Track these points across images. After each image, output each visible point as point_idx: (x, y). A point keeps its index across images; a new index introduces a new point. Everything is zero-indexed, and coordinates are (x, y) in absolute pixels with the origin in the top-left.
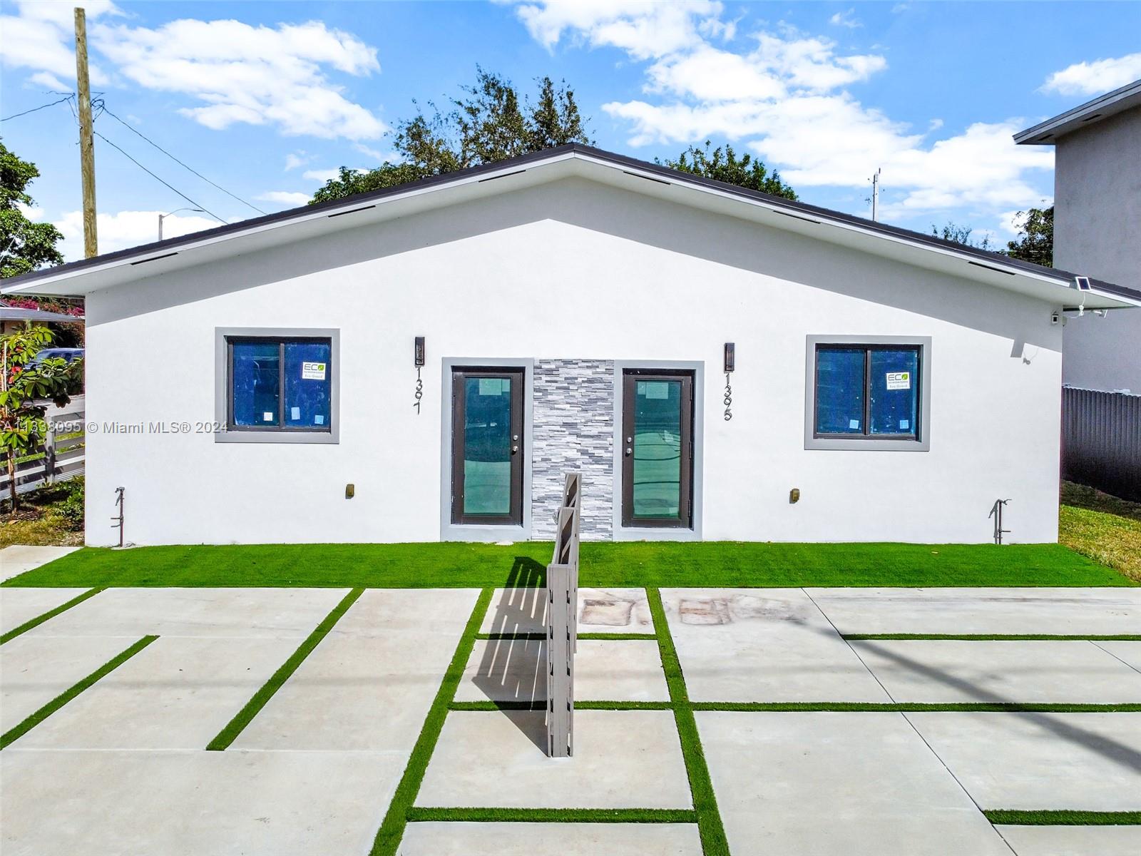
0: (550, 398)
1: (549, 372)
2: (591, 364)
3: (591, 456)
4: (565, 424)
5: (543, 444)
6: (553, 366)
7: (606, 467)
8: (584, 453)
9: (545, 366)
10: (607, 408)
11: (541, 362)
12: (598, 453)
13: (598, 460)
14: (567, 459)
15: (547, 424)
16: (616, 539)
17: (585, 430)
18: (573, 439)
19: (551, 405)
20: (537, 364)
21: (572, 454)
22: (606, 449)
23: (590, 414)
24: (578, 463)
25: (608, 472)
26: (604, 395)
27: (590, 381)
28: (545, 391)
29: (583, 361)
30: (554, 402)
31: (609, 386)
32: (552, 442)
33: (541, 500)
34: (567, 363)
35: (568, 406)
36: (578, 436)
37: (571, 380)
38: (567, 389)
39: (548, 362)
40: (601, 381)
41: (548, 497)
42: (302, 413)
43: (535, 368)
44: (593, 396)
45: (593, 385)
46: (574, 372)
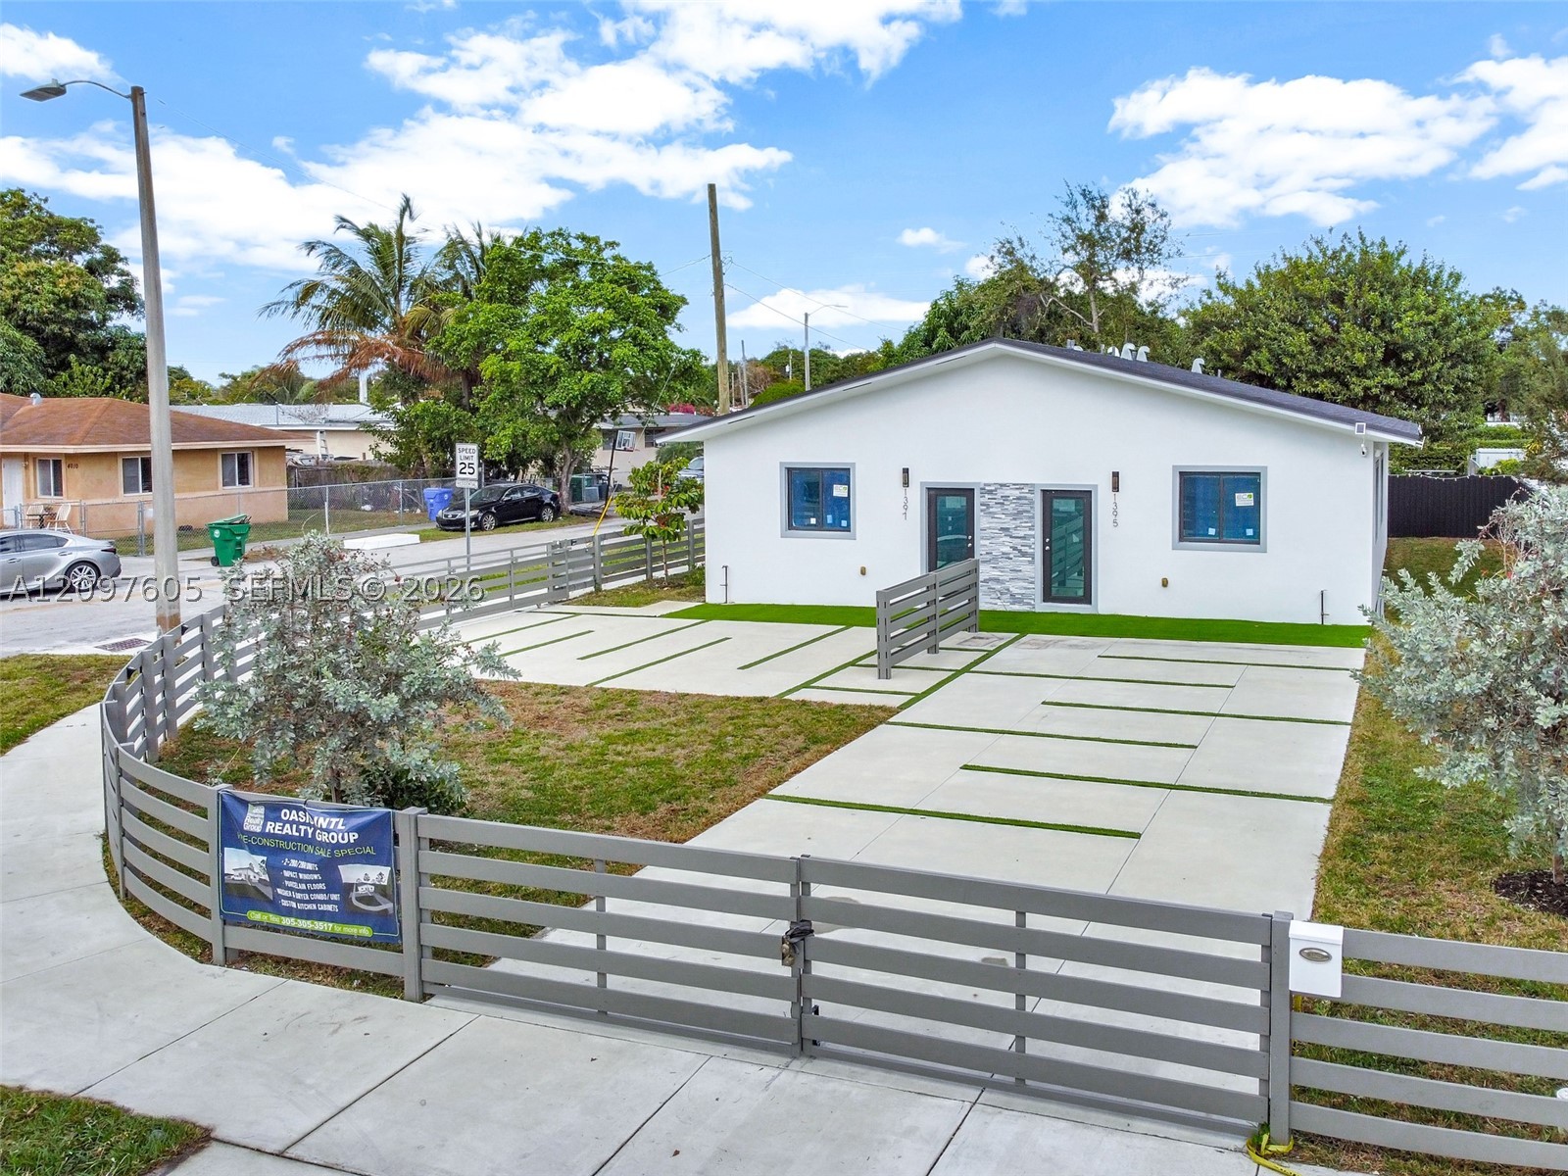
0: (991, 510)
1: (990, 492)
2: (1020, 487)
3: (1020, 551)
4: (1002, 529)
5: (987, 542)
6: (993, 488)
7: (1030, 559)
8: (1015, 549)
9: (987, 488)
10: (1030, 517)
11: (985, 485)
12: (1024, 549)
13: (1024, 554)
14: (1003, 554)
15: (990, 528)
16: (1037, 611)
17: (1015, 533)
18: (1008, 539)
19: (992, 515)
20: (982, 486)
21: (1007, 549)
22: (1030, 547)
23: (1018, 522)
24: (1011, 556)
25: (1032, 563)
26: (1028, 508)
27: (1018, 498)
28: (988, 506)
29: (1014, 485)
30: (995, 513)
31: (1032, 502)
32: (993, 541)
33: (985, 581)
34: (1002, 485)
35: (1003, 516)
36: (1011, 537)
37: (1005, 498)
38: (1003, 504)
39: (989, 485)
40: (1025, 498)
41: (990, 579)
42: (834, 519)
43: (982, 489)
44: (1020, 509)
45: (1021, 502)
46: (1007, 492)
